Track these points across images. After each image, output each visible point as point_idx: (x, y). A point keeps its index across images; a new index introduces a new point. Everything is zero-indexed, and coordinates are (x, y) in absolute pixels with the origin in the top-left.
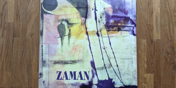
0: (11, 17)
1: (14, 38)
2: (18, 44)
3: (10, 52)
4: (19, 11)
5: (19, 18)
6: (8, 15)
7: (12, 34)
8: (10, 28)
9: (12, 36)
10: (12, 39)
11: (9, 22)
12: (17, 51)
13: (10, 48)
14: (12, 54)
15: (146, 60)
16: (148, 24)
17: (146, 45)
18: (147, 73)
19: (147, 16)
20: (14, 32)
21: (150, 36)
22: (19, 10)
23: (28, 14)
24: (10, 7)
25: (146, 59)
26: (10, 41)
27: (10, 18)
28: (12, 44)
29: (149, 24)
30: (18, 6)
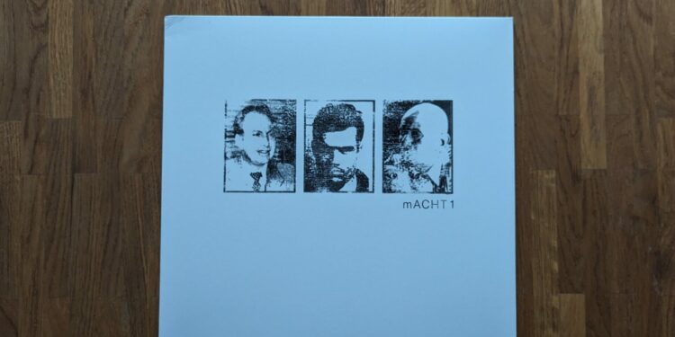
0: (60, 99)
1: (76, 175)
2: (91, 197)
3: (63, 229)
4: (90, 77)
5: (93, 102)
6: (49, 90)
7: (66, 163)
8: (61, 140)
9: (66, 170)
10: (69, 180)
11: (54, 116)
12: (90, 224)
13: (63, 214)
14: (68, 235)
15: (556, 245)
16: (560, 113)
17: (554, 191)
18: (561, 292)
19: (556, 86)
20: (74, 154)
21: (568, 156)
22: (90, 73)
23: (125, 85)
24: (59, 61)
25: (556, 242)
26: (60, 186)
27: (60, 103)
28: (68, 196)
29: (565, 113)
30: (85, 58)
